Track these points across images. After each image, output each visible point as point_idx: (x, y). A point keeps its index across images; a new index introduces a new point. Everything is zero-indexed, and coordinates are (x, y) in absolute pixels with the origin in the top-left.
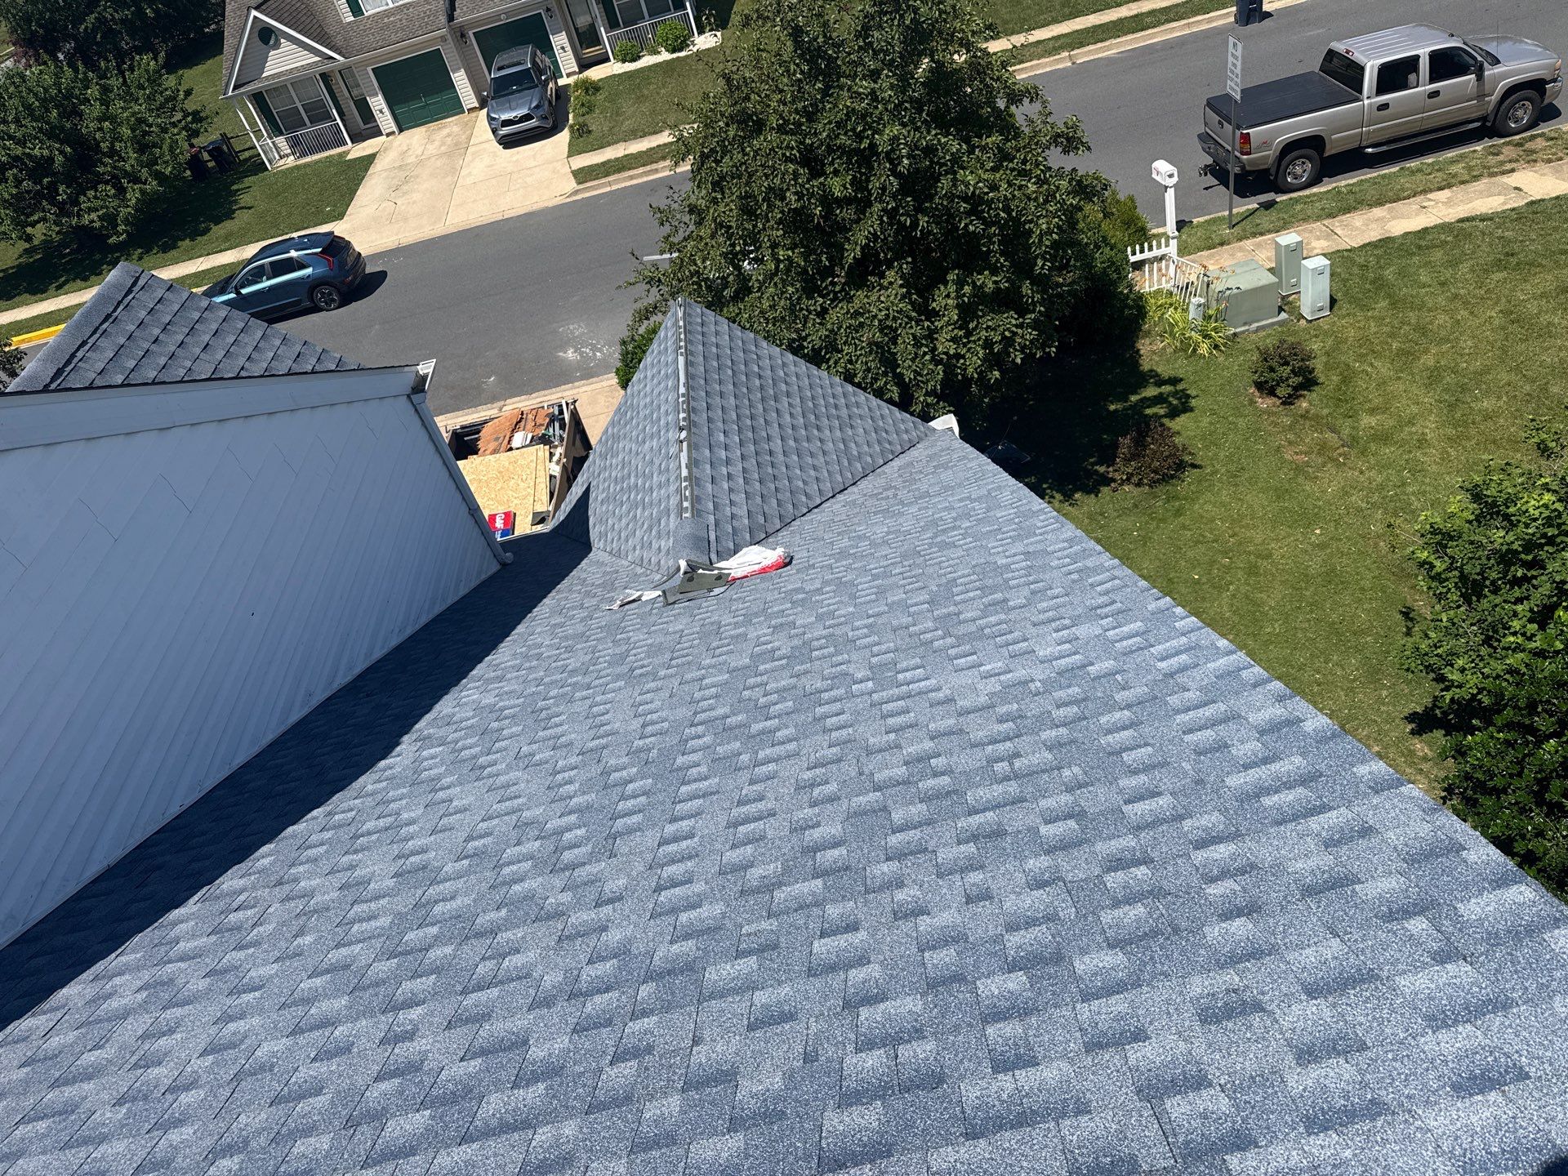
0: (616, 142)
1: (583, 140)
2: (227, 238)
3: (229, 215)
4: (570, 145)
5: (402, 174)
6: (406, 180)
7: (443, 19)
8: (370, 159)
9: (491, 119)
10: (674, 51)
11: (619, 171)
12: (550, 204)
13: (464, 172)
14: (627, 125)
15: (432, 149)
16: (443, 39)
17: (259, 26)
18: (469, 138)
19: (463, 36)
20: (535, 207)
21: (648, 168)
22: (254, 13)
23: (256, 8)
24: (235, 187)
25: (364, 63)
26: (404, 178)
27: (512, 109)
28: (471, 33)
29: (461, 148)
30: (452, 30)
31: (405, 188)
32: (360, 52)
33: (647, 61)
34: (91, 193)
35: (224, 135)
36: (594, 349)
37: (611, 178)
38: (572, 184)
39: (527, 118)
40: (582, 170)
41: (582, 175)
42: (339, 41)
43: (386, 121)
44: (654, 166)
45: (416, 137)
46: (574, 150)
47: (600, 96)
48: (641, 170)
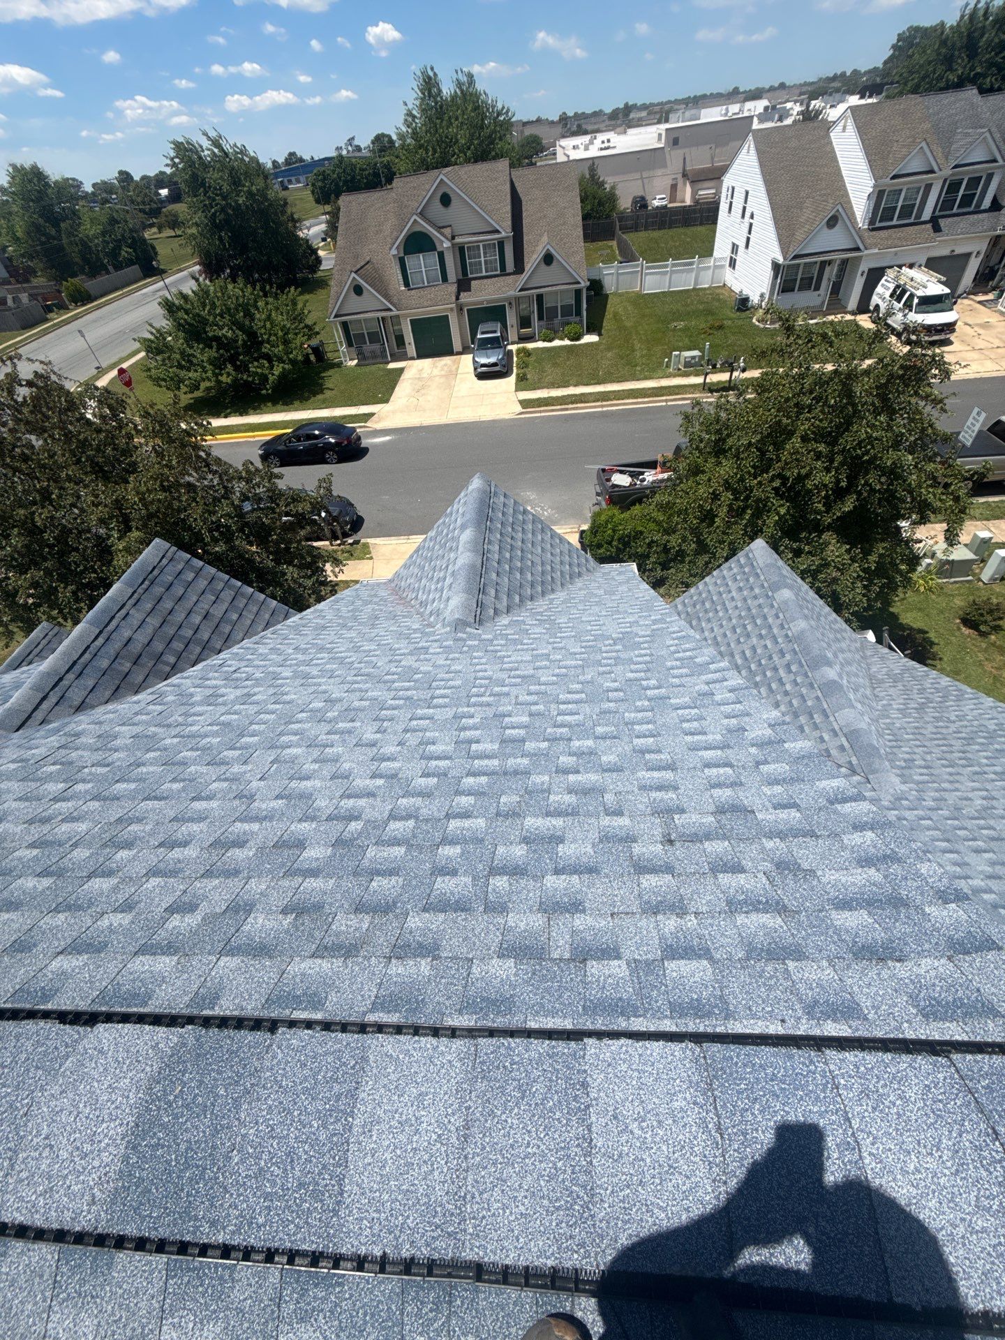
0: (543, 388)
1: (523, 383)
2: (324, 401)
3: (322, 392)
4: (516, 384)
5: (421, 383)
6: (423, 387)
7: (454, 298)
8: (401, 370)
9: (475, 362)
10: (572, 340)
11: (546, 405)
12: (507, 417)
13: (456, 389)
14: (549, 379)
15: (436, 372)
16: (452, 309)
17: (355, 283)
18: (457, 369)
19: (461, 309)
20: (497, 418)
21: (563, 407)
22: (353, 275)
23: (356, 272)
24: (323, 375)
25: (406, 316)
26: (422, 386)
27: (488, 357)
28: (465, 309)
29: (453, 374)
30: (457, 305)
31: (423, 391)
32: (406, 309)
33: (557, 343)
34: (256, 364)
35: (321, 341)
36: (542, 509)
37: (542, 409)
38: (519, 408)
39: (495, 365)
40: (525, 400)
41: (525, 404)
42: (395, 300)
43: (411, 349)
44: (566, 406)
45: (426, 363)
46: (519, 388)
47: (532, 359)
48: (559, 407)
